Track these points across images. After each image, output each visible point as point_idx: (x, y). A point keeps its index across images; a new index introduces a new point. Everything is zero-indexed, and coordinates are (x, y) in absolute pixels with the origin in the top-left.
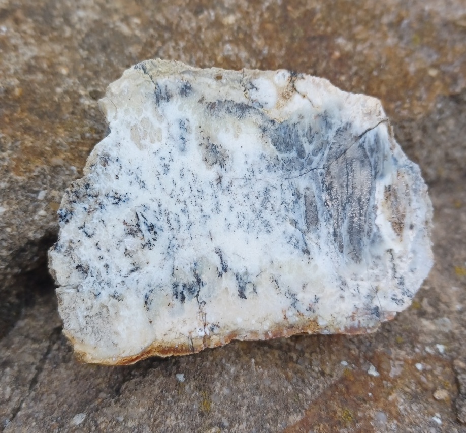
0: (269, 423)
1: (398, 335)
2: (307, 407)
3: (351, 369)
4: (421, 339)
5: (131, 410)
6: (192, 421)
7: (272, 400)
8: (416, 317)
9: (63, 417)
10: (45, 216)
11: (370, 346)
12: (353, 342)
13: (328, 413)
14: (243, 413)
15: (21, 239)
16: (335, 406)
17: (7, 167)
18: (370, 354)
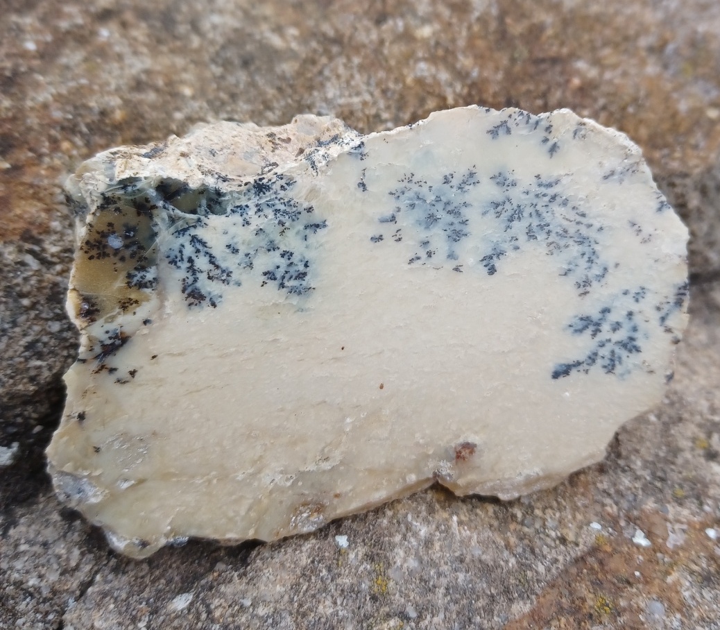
0: (479, 614)
1: (677, 486)
2: (539, 592)
3: (606, 534)
4: (712, 492)
5: (263, 587)
6: (359, 608)
7: (484, 579)
8: (702, 460)
9: (157, 599)
11: (635, 500)
12: (609, 495)
13: (573, 602)
14: (440, 598)
16: (583, 590)
18: (636, 513)
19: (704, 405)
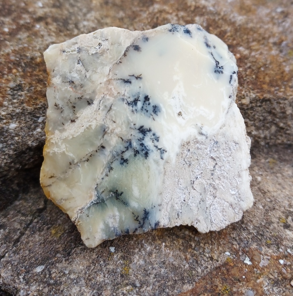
0: (168, 288)
1: (268, 239)
2: (197, 281)
3: (232, 258)
4: (284, 243)
5: (74, 266)
6: (115, 280)
7: (173, 273)
8: (282, 228)
10: (40, 132)
11: (247, 243)
12: (236, 240)
13: (212, 287)
14: (151, 279)
15: (23, 145)
16: (217, 282)
17: (23, 100)
18: (247, 249)
19: (286, 203)
